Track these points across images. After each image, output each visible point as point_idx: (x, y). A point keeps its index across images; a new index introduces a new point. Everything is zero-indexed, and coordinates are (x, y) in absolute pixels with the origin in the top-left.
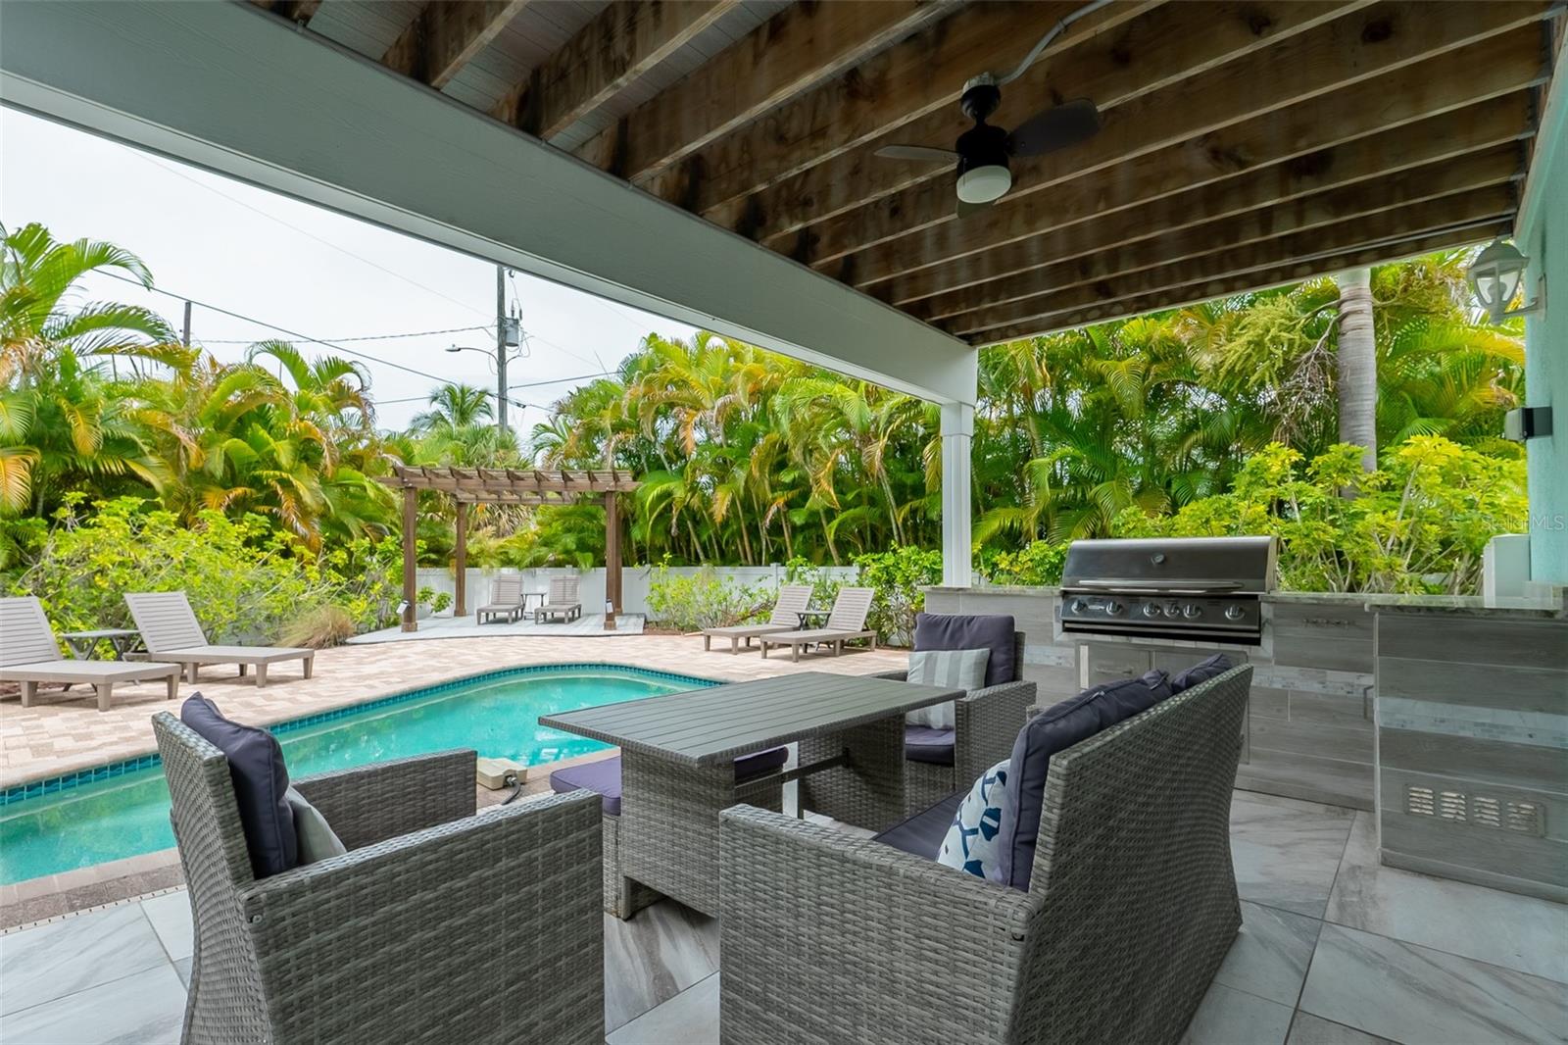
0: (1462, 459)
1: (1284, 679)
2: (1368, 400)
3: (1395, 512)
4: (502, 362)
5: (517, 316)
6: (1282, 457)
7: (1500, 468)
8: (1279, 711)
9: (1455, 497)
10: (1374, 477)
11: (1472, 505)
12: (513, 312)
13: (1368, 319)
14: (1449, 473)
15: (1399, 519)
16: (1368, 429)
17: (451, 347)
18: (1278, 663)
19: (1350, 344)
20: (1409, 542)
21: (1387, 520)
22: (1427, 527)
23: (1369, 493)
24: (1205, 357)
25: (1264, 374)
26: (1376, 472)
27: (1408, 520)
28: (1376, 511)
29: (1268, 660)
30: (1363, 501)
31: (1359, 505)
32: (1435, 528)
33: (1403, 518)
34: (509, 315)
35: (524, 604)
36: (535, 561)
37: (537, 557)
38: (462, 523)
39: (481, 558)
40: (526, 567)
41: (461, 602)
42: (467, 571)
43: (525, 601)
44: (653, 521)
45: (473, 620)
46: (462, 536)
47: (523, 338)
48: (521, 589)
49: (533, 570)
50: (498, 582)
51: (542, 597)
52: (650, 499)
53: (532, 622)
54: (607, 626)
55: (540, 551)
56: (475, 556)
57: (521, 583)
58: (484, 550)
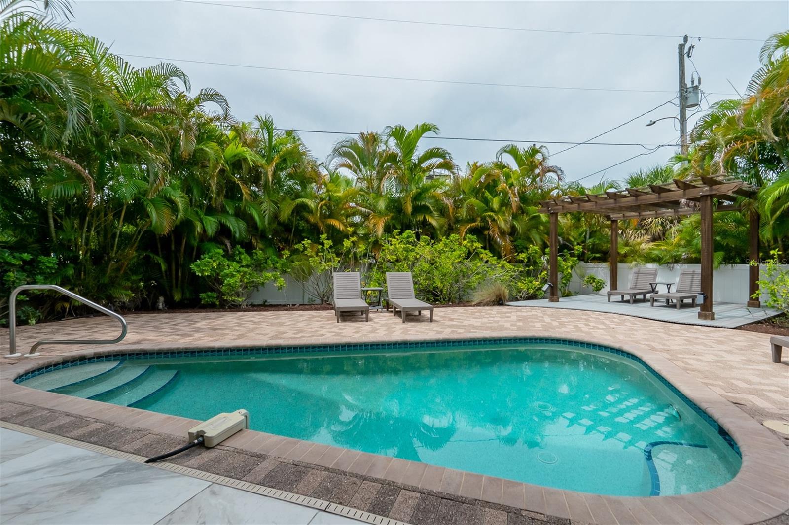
4: (683, 120)
5: (696, 83)
12: (693, 82)
17: (649, 123)
34: (689, 85)
35: (654, 290)
36: (675, 259)
37: (675, 256)
38: (614, 233)
39: (632, 257)
40: (665, 263)
41: (614, 286)
42: (620, 265)
43: (655, 288)
44: (777, 220)
45: (606, 298)
46: (614, 243)
47: (703, 97)
48: (655, 279)
49: (671, 265)
50: (638, 273)
51: (669, 286)
52: (770, 200)
53: (649, 304)
54: (700, 316)
55: (678, 251)
56: (625, 255)
57: (655, 275)
58: (636, 251)
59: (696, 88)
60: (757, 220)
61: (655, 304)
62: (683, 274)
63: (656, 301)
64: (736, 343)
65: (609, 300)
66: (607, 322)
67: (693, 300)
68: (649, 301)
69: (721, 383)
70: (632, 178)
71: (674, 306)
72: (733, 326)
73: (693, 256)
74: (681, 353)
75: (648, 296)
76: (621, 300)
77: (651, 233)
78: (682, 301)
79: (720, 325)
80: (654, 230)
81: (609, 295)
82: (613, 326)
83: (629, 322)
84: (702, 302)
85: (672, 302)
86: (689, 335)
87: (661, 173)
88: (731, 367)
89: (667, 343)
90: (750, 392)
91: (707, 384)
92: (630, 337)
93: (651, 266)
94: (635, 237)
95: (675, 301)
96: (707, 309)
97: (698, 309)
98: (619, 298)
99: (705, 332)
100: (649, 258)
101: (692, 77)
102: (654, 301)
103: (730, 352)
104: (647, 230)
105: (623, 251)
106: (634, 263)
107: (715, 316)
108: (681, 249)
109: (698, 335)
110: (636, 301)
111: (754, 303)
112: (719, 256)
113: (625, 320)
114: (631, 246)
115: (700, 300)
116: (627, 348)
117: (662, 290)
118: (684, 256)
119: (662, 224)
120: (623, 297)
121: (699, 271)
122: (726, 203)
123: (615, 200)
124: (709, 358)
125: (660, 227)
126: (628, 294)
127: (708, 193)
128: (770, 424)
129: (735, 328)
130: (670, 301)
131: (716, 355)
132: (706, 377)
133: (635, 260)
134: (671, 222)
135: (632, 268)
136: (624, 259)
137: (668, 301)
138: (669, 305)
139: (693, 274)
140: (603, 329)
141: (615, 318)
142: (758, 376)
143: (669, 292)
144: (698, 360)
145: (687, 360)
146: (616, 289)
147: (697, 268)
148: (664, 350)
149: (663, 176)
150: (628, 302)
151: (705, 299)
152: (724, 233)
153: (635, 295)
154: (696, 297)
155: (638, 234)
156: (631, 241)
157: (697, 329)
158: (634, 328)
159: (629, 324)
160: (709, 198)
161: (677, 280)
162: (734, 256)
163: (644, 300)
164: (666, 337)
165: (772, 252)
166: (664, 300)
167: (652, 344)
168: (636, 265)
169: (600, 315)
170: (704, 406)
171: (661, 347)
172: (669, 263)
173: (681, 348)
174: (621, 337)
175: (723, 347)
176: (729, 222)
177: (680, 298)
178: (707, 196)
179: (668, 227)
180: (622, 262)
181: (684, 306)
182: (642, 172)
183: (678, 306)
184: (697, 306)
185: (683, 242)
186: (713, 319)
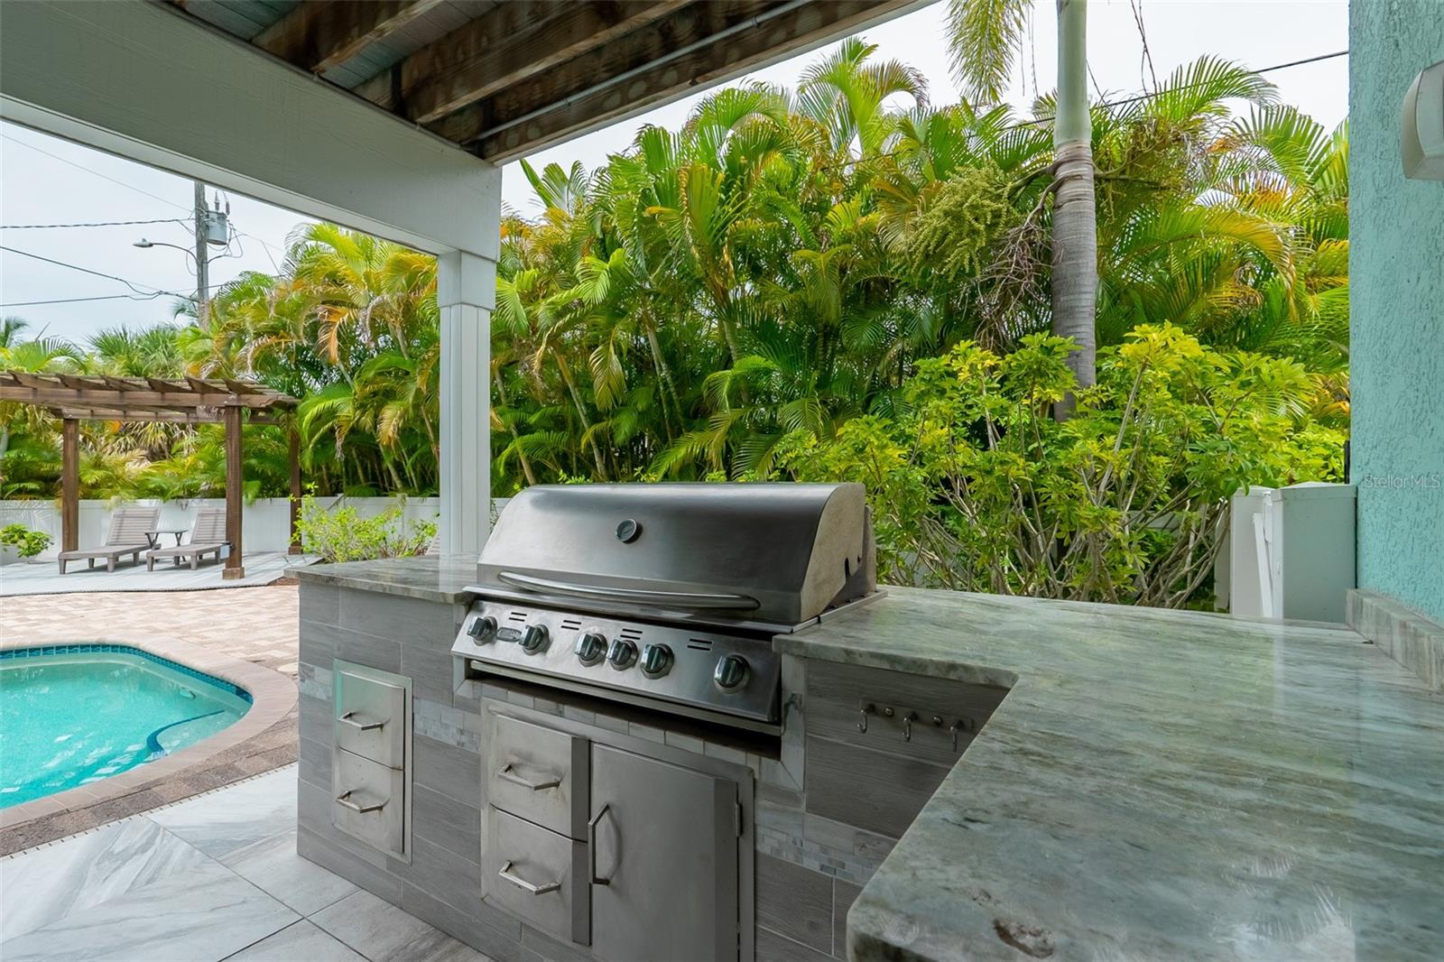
0: (1201, 363)
1: (825, 850)
2: (1087, 295)
3: (1112, 437)
4: (202, 261)
5: (222, 209)
6: (972, 359)
7: (1257, 371)
8: (812, 925)
9: (1192, 415)
10: (1092, 392)
11: (1211, 428)
12: (217, 205)
13: (1088, 188)
14: (1181, 384)
15: (1116, 449)
16: (1087, 329)
17: (140, 242)
18: (813, 808)
19: (1066, 220)
20: (1131, 478)
21: (1102, 449)
22: (1153, 458)
23: (1087, 414)
24: (901, 237)
25: (963, 257)
26: (1094, 387)
27: (1128, 451)
28: (1088, 436)
29: (790, 796)
30: (1074, 422)
31: (1071, 427)
32: (1164, 460)
33: (1123, 446)
34: (212, 208)
35: (152, 545)
36: (189, 491)
37: (190, 486)
38: (71, 444)
39: (109, 487)
40: (173, 498)
41: (71, 540)
42: (82, 503)
43: (155, 541)
44: (315, 444)
45: (57, 567)
46: (71, 462)
47: (233, 235)
48: (153, 525)
49: (184, 501)
50: (122, 517)
51: (179, 535)
52: (308, 417)
53: (145, 567)
54: (226, 575)
55: (194, 479)
56: (95, 486)
57: (154, 517)
58: (118, 478)
59: (222, 217)
60: (296, 441)
61: (156, 566)
62: (201, 515)
63: (157, 561)
64: (266, 602)
65: (63, 571)
66: (66, 608)
67: (217, 554)
68: (144, 563)
69: (242, 648)
70: (104, 336)
71: (188, 566)
72: (266, 582)
73: (218, 486)
74: (197, 628)
75: (143, 555)
76: (87, 567)
77: (146, 442)
78: (201, 557)
79: (250, 583)
80: (150, 439)
81: (63, 562)
82: (80, 612)
83: (110, 602)
84: (227, 555)
85: (184, 560)
86: (209, 603)
87: (164, 342)
88: (256, 629)
89: (177, 619)
90: (271, 648)
91: (226, 653)
92: (115, 623)
93: (147, 503)
94: (113, 449)
95: (188, 558)
96: (234, 562)
97: (223, 566)
98: (85, 564)
99: (229, 596)
100: (143, 489)
101: (216, 199)
102: (154, 561)
103: (258, 613)
104: (138, 438)
105: (91, 477)
106: (114, 498)
107: (246, 573)
108: (199, 476)
109: (220, 602)
110: (119, 566)
111: (296, 548)
112: (254, 486)
113: (101, 600)
114: (107, 469)
115: (225, 553)
116: (111, 638)
117: (167, 542)
118: (204, 487)
119: (166, 430)
120: (92, 561)
121: (224, 509)
122: (261, 414)
123: (79, 390)
124: (232, 625)
125: (163, 435)
126: (104, 555)
127: (235, 404)
128: (282, 668)
129: (269, 585)
130: (181, 559)
131: (241, 620)
132: (227, 646)
133: (117, 493)
134: (183, 427)
135: (110, 509)
136: (93, 492)
137: (177, 559)
138: (180, 565)
139: (217, 513)
140: (59, 621)
141: (80, 600)
142: (283, 631)
143: (179, 545)
144: (217, 631)
145: (205, 634)
146: (76, 549)
147: (222, 505)
148: (173, 628)
149: (166, 347)
150: (104, 569)
151: (232, 550)
152: (260, 455)
153: (116, 556)
154: (219, 548)
155: (120, 444)
156: (105, 458)
157: (220, 594)
158: (121, 609)
159: (110, 605)
160: (236, 410)
161: (193, 524)
162: (271, 488)
163: (135, 563)
164: (174, 612)
165: (309, 486)
166: (171, 559)
167: (154, 625)
168: (119, 503)
169: (48, 599)
170: (219, 673)
171: (167, 625)
172: (179, 497)
173: (196, 621)
174: (100, 626)
175: (251, 609)
176: (268, 438)
177: (197, 552)
178: (234, 407)
179: (177, 435)
180: (86, 497)
181: (202, 564)
182: (127, 331)
183: (193, 565)
184: (222, 561)
185: (201, 465)
186: (242, 576)
